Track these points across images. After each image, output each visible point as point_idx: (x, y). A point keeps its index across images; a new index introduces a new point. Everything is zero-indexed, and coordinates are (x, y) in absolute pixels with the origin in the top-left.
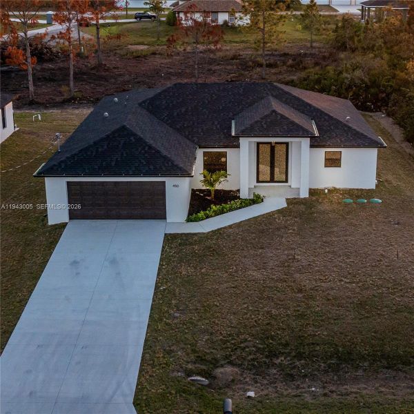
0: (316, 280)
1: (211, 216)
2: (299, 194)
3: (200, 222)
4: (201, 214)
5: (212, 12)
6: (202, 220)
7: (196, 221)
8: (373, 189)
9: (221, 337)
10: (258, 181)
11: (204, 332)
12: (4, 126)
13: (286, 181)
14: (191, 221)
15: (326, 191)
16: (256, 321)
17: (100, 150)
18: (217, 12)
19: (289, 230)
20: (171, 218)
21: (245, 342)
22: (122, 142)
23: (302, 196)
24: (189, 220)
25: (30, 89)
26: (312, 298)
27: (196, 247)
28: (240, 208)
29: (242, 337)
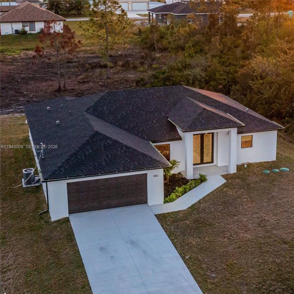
1: (180, 196)
2: (227, 171)
3: (174, 202)
4: (173, 195)
5: (30, 22)
6: (175, 200)
7: (171, 202)
8: (274, 161)
9: (255, 286)
11: (241, 284)
13: (212, 162)
14: (168, 202)
15: (246, 166)
16: (269, 270)
17: (87, 153)
18: (34, 22)
19: (243, 199)
20: (150, 202)
21: (271, 286)
22: (102, 145)
24: (166, 202)
28: (195, 187)
29: (268, 283)
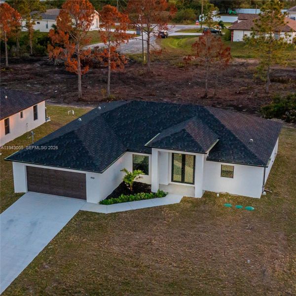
0: (153, 261)
1: (119, 203)
2: (194, 195)
3: (109, 205)
6: (111, 204)
7: (106, 204)
9: (64, 287)
10: (172, 180)
11: (56, 281)
12: (36, 117)
13: (193, 183)
15: (218, 195)
16: (94, 281)
19: (165, 221)
20: (90, 199)
21: (79, 293)
23: (196, 197)
24: (101, 203)
25: (79, 90)
26: (142, 272)
27: (92, 223)
29: (78, 289)
